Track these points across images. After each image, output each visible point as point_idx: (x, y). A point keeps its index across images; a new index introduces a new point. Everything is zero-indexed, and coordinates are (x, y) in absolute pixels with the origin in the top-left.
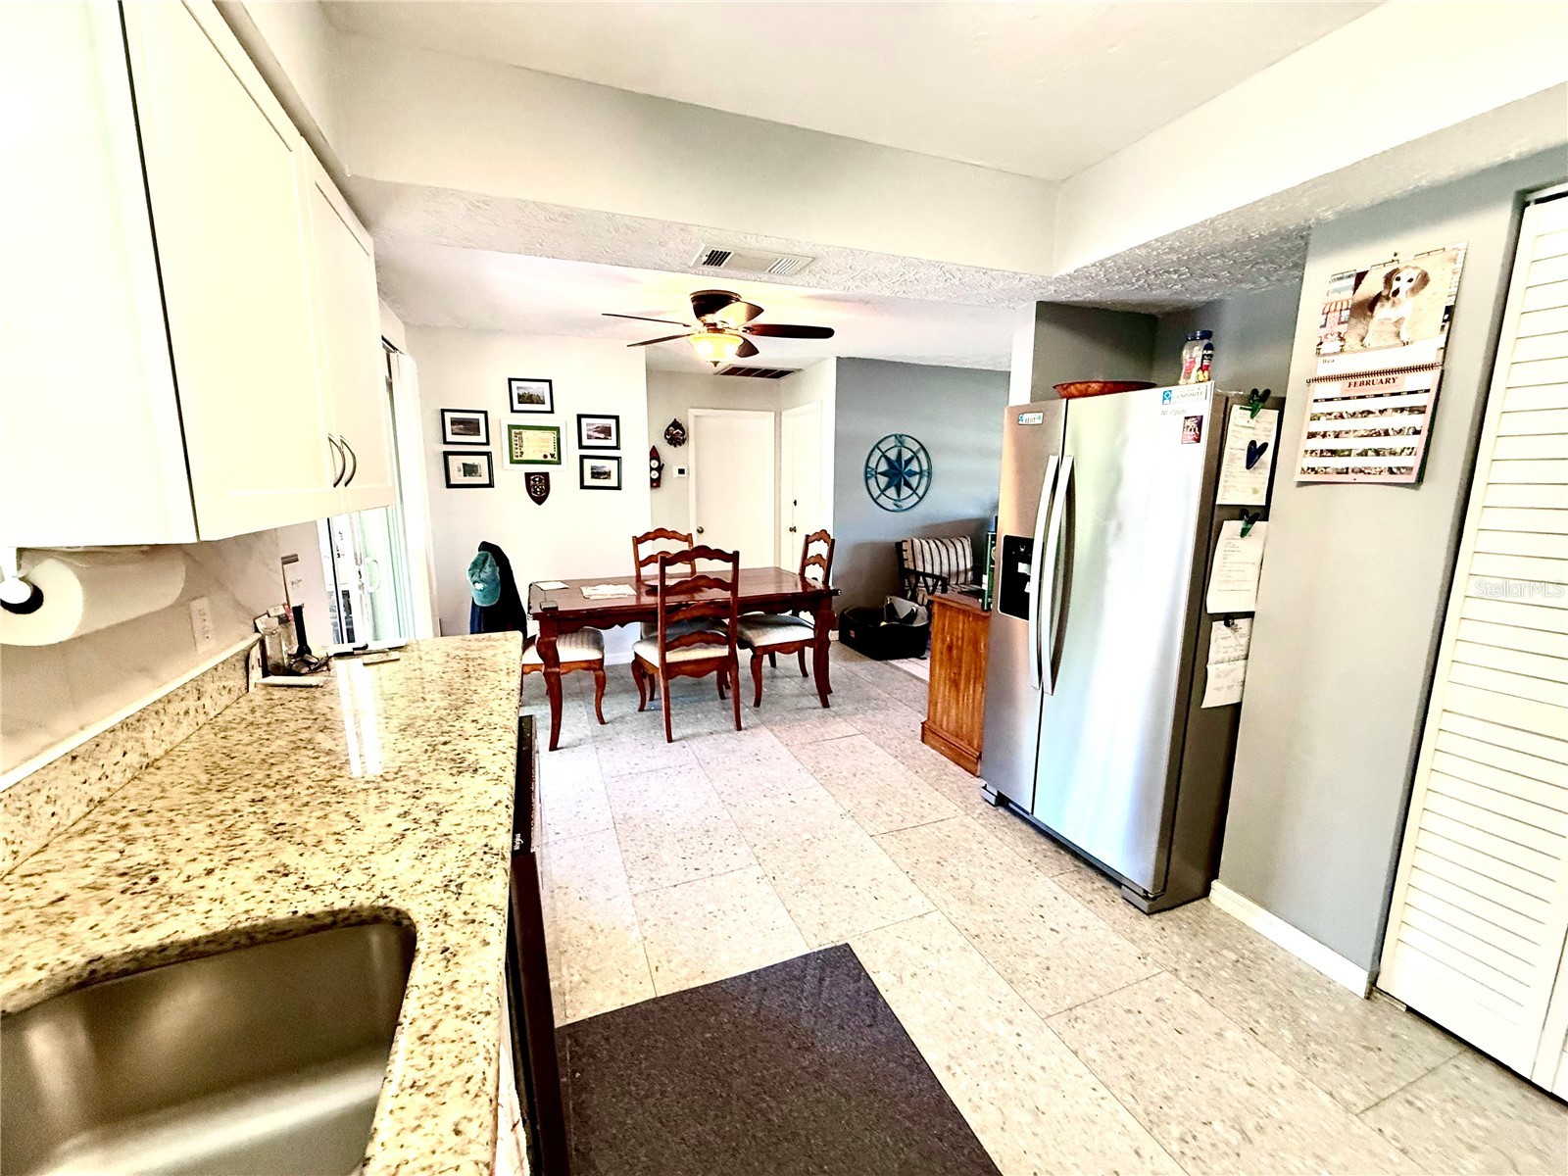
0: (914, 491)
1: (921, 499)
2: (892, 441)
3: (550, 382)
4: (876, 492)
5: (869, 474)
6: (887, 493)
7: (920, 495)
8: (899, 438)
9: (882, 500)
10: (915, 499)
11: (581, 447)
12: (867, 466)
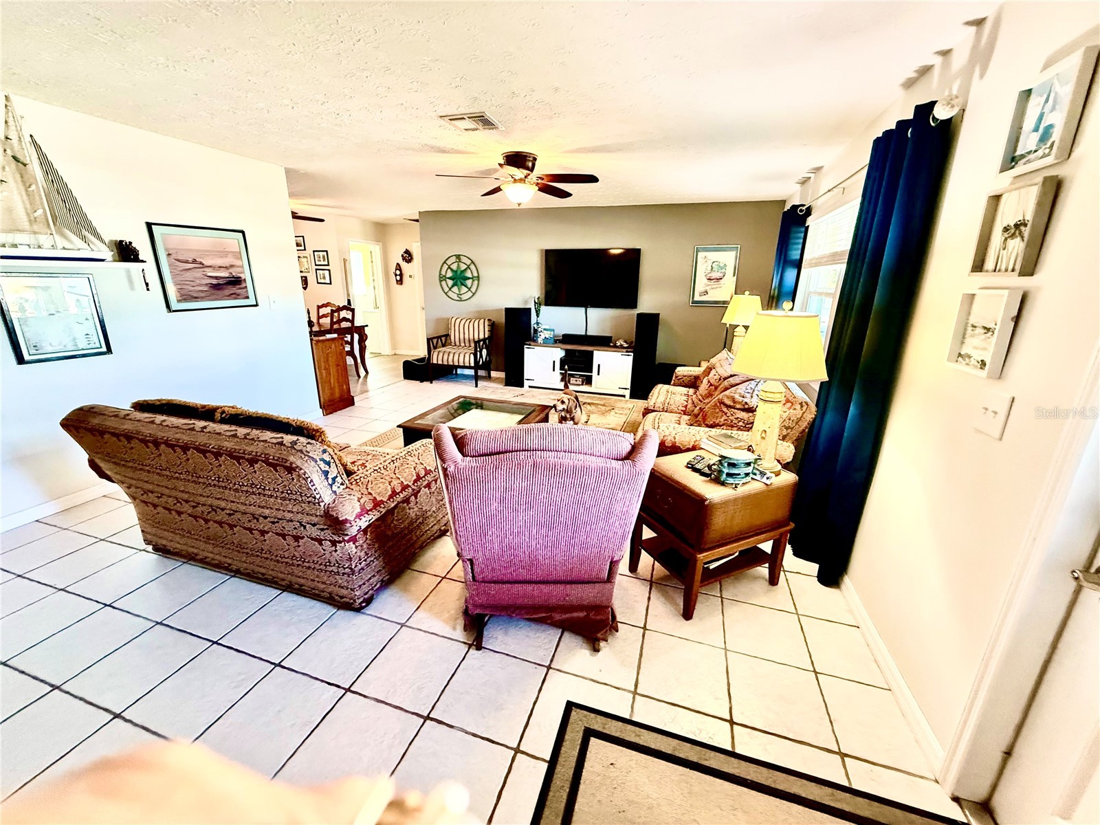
0: (469, 289)
1: (474, 294)
2: (454, 259)
3: (303, 237)
4: (446, 289)
5: (442, 278)
6: (452, 289)
7: (474, 292)
8: (458, 257)
9: (450, 294)
10: (470, 294)
11: (316, 265)
12: (440, 274)
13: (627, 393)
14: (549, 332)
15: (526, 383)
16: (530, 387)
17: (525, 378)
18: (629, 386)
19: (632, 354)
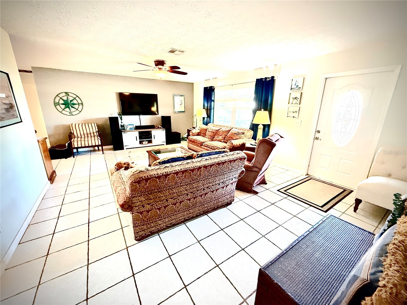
13: (165, 143)
14: (131, 126)
15: (125, 148)
16: (126, 149)
17: (124, 145)
18: (165, 141)
19: (165, 130)
